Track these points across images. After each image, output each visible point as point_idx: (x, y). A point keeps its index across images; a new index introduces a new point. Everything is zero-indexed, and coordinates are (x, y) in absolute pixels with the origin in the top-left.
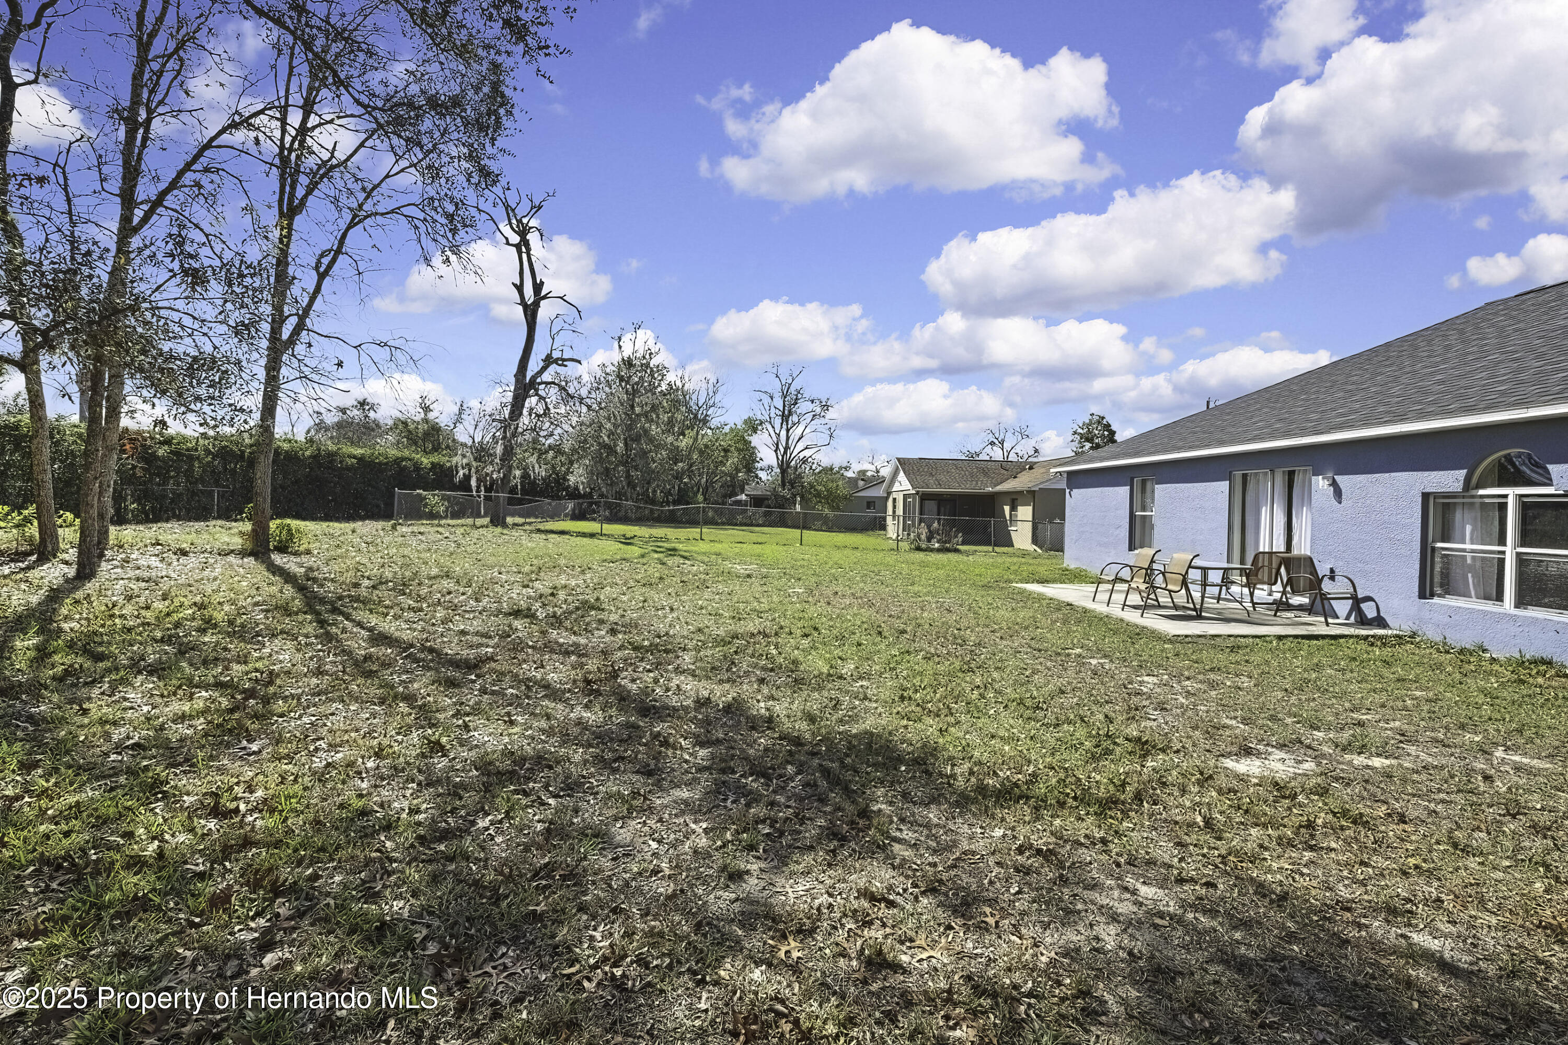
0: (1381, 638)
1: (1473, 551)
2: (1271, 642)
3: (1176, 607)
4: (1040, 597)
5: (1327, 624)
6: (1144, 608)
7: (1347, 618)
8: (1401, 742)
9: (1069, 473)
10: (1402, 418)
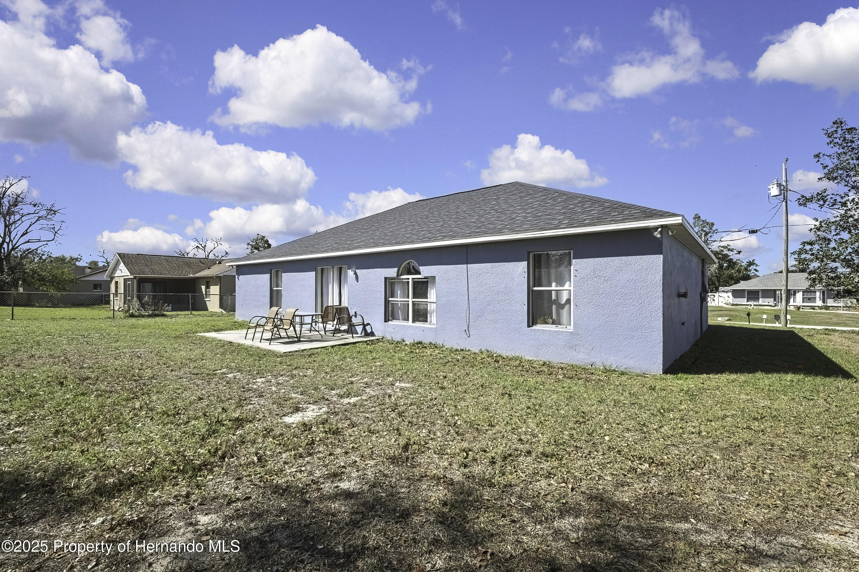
0: (372, 340)
1: (401, 301)
2: (328, 349)
3: (289, 337)
4: (214, 339)
5: (353, 337)
6: (270, 340)
7: (361, 334)
8: (365, 388)
9: (238, 266)
10: (377, 245)
